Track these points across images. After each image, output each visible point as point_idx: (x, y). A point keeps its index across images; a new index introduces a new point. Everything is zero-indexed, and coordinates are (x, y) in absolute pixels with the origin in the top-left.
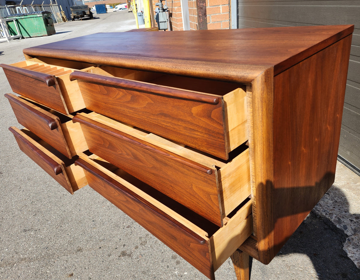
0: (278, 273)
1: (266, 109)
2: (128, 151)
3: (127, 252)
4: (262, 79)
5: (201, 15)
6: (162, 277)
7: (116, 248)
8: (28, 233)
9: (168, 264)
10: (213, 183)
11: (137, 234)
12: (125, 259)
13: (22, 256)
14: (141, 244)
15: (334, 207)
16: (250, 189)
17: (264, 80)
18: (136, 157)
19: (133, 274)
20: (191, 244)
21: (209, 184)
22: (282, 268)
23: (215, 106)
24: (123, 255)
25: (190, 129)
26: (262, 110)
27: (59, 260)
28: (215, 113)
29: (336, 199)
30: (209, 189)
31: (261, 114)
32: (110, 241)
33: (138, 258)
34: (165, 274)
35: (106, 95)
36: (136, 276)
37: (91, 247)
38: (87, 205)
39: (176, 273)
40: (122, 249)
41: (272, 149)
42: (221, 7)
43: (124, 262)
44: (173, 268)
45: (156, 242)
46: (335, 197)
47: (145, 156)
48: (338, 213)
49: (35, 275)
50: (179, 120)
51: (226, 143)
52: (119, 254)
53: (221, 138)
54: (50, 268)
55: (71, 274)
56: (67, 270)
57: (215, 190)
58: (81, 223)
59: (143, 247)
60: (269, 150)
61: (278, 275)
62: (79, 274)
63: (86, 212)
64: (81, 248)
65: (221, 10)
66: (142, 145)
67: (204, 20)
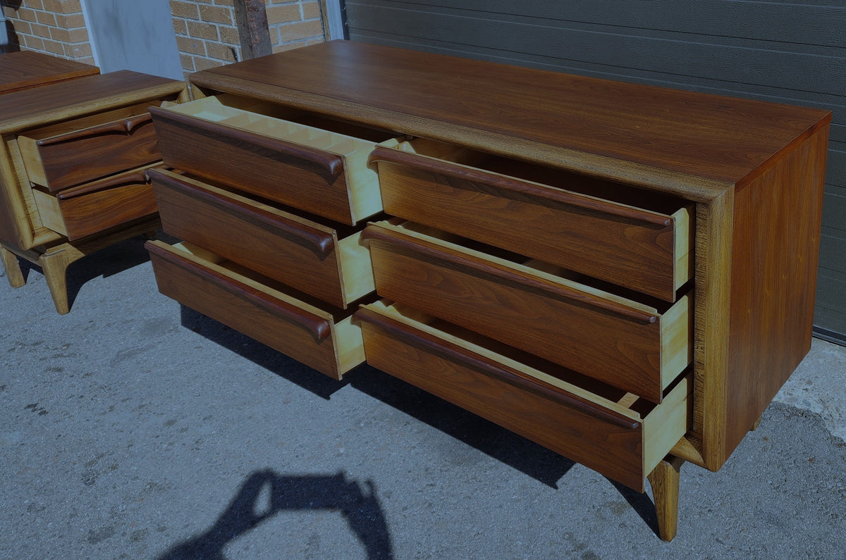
2: (489, 293)
10: (655, 337)
18: (505, 303)
21: (648, 338)
25: (618, 257)
28: (663, 237)
30: (647, 346)
35: (450, 194)
42: (301, 7)
53: (668, 272)
65: (301, 11)
67: (263, 39)
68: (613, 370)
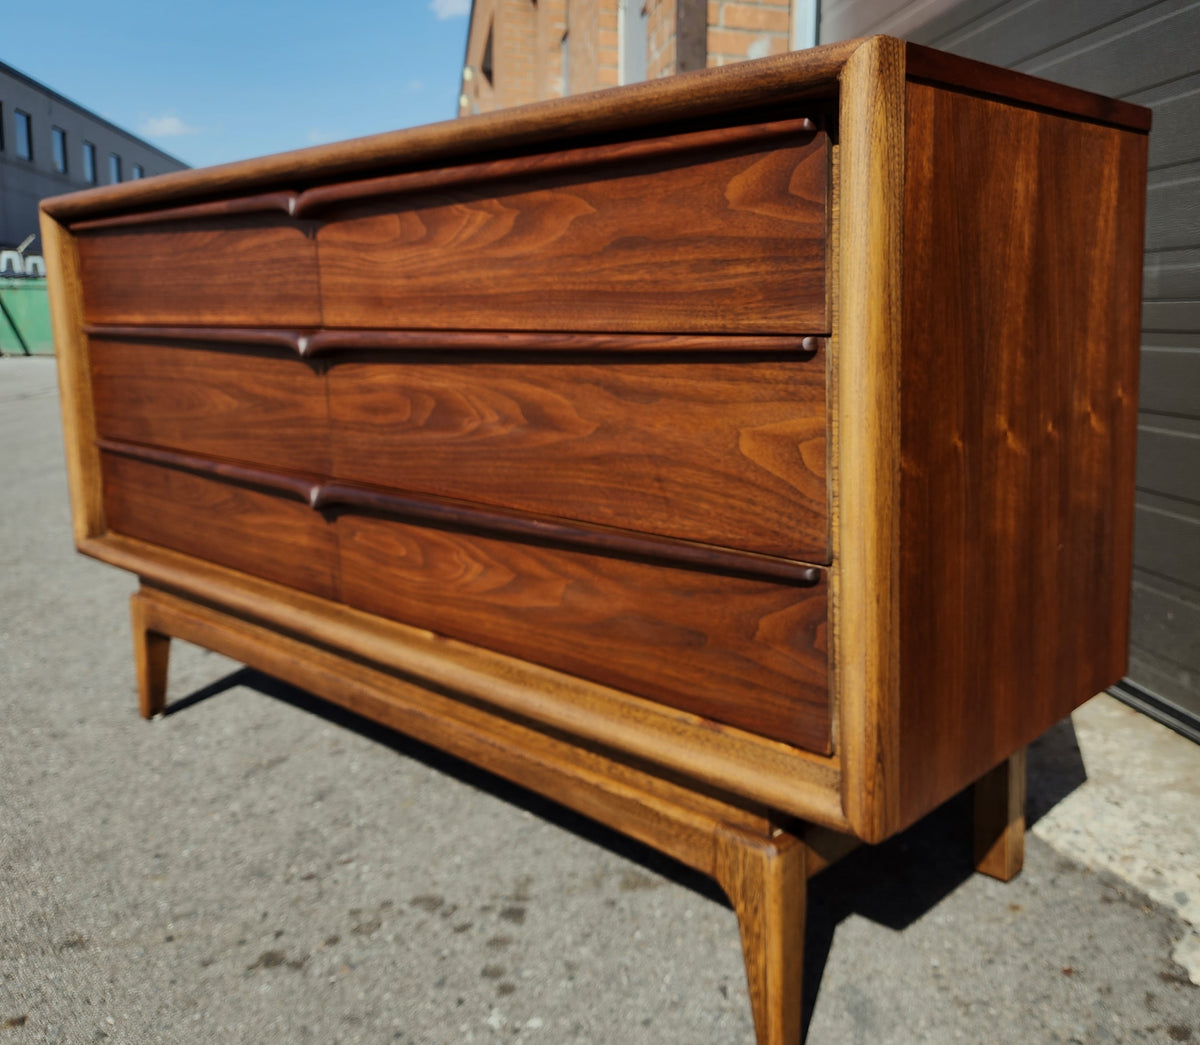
3: (289, 954)
6: (431, 1033)
9: (463, 995)
10: (816, 391)
11: (343, 900)
12: (276, 977)
14: (355, 930)
19: (302, 1022)
23: (804, 148)
24: (268, 963)
28: (803, 171)
32: (218, 918)
33: (332, 974)
35: (422, 241)
39: (494, 1020)
43: (269, 984)
44: (483, 1005)
50: (679, 242)
52: (251, 961)
55: (16, 1018)
57: (820, 416)
59: (359, 941)
62: (55, 1020)
64: (82, 936)
68: (732, 508)
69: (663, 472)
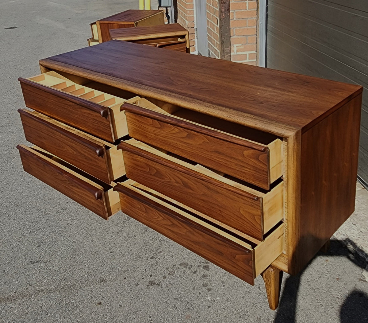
0: (305, 295)
1: (296, 156)
2: (178, 180)
3: (155, 281)
4: (294, 137)
5: (223, 10)
7: (143, 279)
8: (37, 265)
9: (200, 291)
10: (258, 207)
11: (163, 264)
12: (155, 288)
13: (37, 288)
14: (169, 274)
15: (359, 238)
16: (283, 213)
17: (295, 138)
18: (186, 185)
19: (165, 300)
20: (237, 256)
21: (255, 208)
22: (308, 291)
23: (262, 152)
24: (151, 284)
25: (241, 165)
26: (294, 157)
27: (82, 290)
28: (262, 157)
29: (362, 229)
30: (254, 212)
31: (293, 159)
32: (134, 271)
33: (168, 287)
34: (197, 300)
35: (159, 128)
36: (169, 302)
37: (114, 278)
38: (99, 236)
39: (209, 298)
40: (149, 279)
41: (300, 183)
42: (247, 3)
43: (153, 290)
44: (205, 294)
45: (184, 272)
46: (361, 227)
47: (196, 185)
48: (362, 242)
49: (60, 305)
50: (232, 158)
51: (269, 178)
52: (147, 284)
53: (265, 175)
54: (74, 298)
55: (99, 302)
56: (93, 299)
57: (259, 213)
58: (97, 254)
59: (171, 277)
60: (297, 184)
61: (304, 297)
62: (108, 302)
63: (100, 243)
64: (103, 278)
66: (198, 175)
67: (226, 16)
68: (239, 223)
69: (221, 209)
